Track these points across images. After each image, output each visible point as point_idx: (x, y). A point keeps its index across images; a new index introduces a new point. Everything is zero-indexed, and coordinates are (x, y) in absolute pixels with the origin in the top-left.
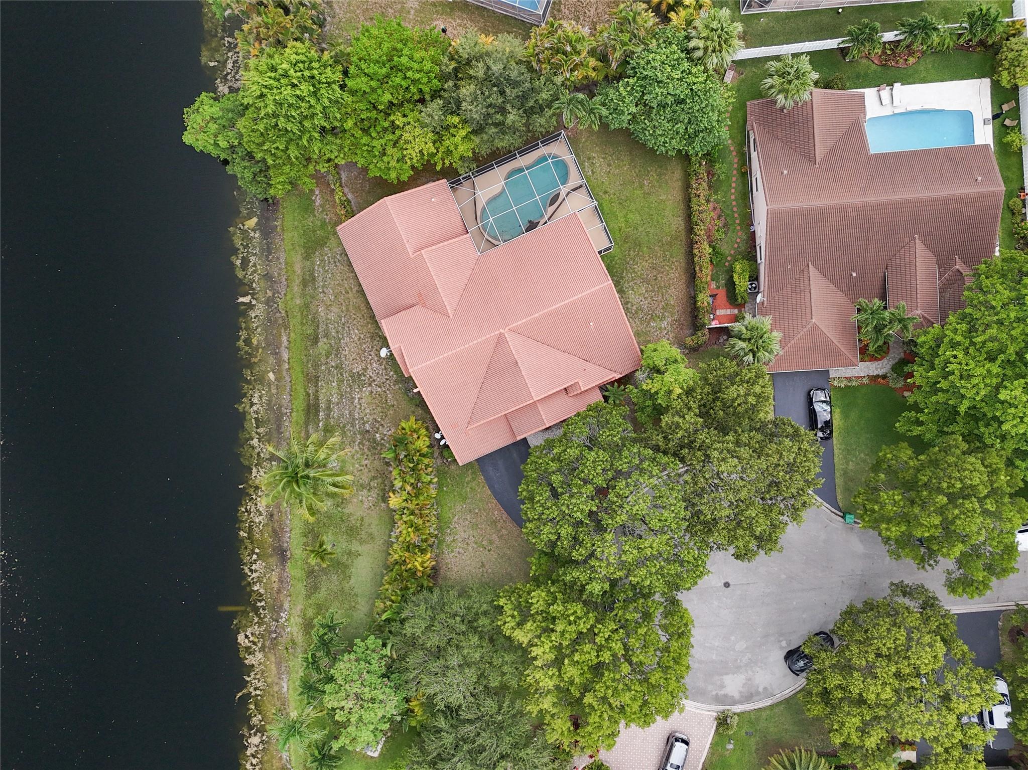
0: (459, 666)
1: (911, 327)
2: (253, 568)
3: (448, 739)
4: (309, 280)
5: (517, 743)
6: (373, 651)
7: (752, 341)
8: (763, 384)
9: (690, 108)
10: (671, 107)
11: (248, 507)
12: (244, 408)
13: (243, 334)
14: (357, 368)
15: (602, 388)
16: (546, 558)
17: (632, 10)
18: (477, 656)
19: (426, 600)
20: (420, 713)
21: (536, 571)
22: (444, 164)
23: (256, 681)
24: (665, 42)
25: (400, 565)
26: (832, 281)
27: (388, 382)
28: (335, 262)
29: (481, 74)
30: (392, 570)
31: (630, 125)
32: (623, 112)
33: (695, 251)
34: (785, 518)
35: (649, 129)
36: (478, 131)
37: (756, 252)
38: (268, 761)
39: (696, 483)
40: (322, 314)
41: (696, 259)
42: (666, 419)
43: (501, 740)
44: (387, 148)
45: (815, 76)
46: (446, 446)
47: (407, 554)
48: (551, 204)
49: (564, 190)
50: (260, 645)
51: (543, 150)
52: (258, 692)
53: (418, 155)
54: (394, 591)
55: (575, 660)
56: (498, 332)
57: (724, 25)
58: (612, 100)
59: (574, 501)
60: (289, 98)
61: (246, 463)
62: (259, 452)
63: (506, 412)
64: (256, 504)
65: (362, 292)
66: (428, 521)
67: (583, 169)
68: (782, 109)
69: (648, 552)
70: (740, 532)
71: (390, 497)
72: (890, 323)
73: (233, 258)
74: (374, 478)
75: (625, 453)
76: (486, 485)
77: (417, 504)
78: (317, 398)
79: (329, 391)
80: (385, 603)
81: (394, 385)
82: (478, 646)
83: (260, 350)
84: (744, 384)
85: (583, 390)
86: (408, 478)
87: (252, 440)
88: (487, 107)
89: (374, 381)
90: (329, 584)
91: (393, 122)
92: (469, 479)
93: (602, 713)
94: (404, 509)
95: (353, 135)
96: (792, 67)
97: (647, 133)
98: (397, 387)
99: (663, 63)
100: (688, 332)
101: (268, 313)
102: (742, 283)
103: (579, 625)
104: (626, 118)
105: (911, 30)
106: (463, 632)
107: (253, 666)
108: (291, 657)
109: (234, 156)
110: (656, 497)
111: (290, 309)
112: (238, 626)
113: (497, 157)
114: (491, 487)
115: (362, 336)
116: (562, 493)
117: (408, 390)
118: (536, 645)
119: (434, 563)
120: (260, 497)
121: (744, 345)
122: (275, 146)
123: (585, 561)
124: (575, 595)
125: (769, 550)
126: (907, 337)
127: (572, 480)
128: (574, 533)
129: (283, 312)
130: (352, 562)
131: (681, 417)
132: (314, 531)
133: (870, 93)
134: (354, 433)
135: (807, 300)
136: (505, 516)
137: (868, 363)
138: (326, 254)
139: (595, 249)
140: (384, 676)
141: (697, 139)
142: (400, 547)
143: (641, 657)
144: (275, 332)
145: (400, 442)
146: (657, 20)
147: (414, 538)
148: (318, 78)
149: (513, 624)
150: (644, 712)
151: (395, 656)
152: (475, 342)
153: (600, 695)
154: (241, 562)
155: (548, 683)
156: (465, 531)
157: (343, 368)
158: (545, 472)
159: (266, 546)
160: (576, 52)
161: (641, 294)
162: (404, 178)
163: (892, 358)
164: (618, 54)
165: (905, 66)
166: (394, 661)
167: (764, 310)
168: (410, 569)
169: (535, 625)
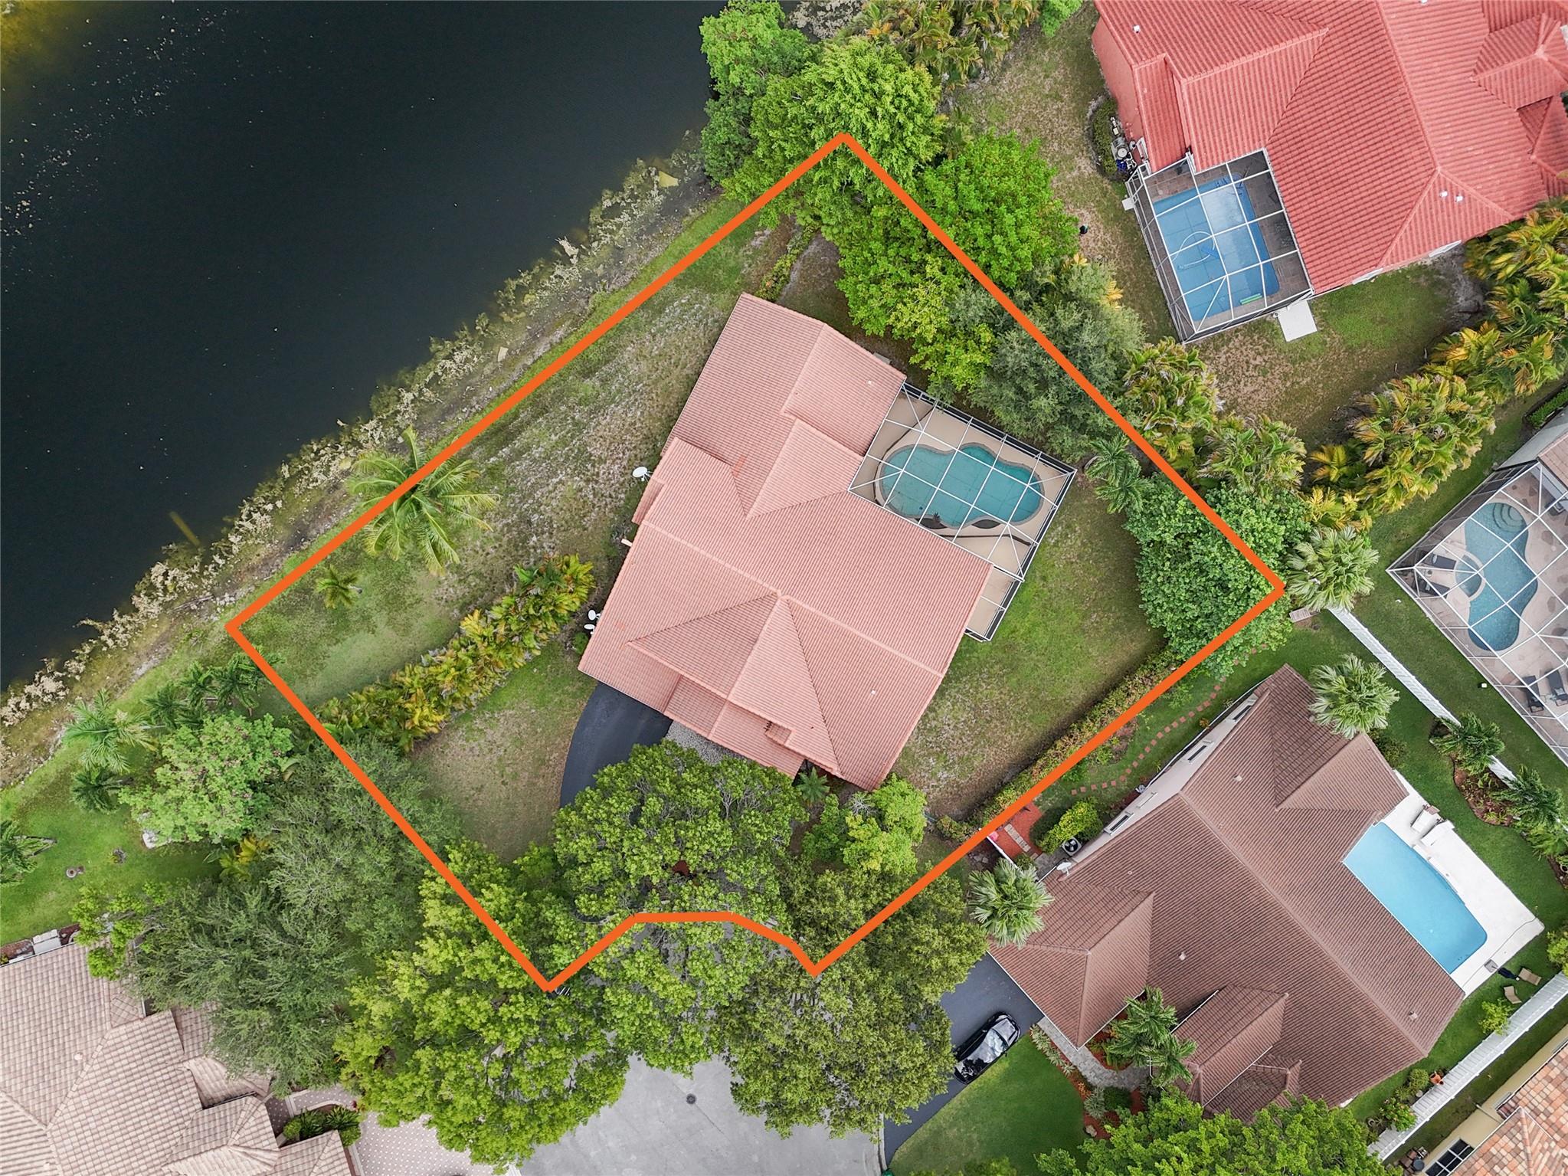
0: (337, 865)
1: (1174, 1077)
2: (255, 516)
3: (240, 924)
4: (653, 306)
5: (302, 1009)
6: (273, 748)
7: (1006, 902)
8: (964, 961)
9: (1224, 604)
10: (1208, 580)
11: (322, 452)
12: (438, 351)
13: (525, 278)
14: (596, 450)
15: (808, 766)
16: (549, 864)
17: (1285, 441)
18: (368, 878)
19: (384, 761)
20: (244, 861)
21: (524, 864)
22: (923, 362)
23: (122, 629)
24: (1277, 512)
25: (401, 694)
26: (1153, 937)
27: (608, 500)
28: (701, 321)
29: (1066, 324)
30: (388, 689)
31: (1148, 545)
32: (1155, 527)
33: (1059, 744)
34: (828, 1112)
35: (1161, 574)
36: (996, 374)
37: (1116, 815)
38: (37, 721)
39: (783, 977)
40: (626, 356)
41: (1050, 751)
42: (828, 878)
43: (289, 988)
44: (888, 281)
45: (1382, 724)
46: (588, 633)
47: (420, 691)
48: (979, 525)
49: (1007, 527)
50: (168, 598)
51: (1034, 464)
52: (110, 642)
53: (910, 324)
54: (363, 711)
55: (458, 1002)
56: (774, 590)
57: (1356, 569)
58: (1161, 502)
59: (644, 848)
60: (854, 120)
61: (374, 406)
62: (398, 412)
63: (686, 675)
64: (334, 458)
65: (691, 383)
66: (480, 684)
67: (1052, 529)
68: (1310, 714)
69: (656, 988)
70: (768, 1074)
71: (472, 614)
72: (1157, 1048)
73: (607, 193)
74: (479, 575)
75: (751, 863)
76: (579, 717)
77: (490, 656)
78: (519, 430)
79: (540, 438)
80: (340, 713)
81: (611, 510)
82: (379, 868)
83: (523, 314)
84: (947, 939)
85: (787, 745)
86: (513, 619)
87: (408, 391)
88: (1032, 364)
89: (597, 482)
90: (307, 624)
91: (925, 262)
92: (570, 689)
93: (420, 1084)
94: (472, 643)
95: (871, 226)
96: (1370, 688)
97: (1154, 576)
98: (611, 515)
99: (1253, 531)
100: (956, 810)
101: (575, 289)
102: (1066, 830)
103: (503, 973)
104: (1152, 535)
105: (1528, 791)
106: (382, 836)
107: (137, 610)
108: (185, 648)
109: (731, 101)
110: (729, 943)
111: (602, 311)
112: (170, 554)
113: (982, 418)
114: (581, 725)
115: (638, 425)
116: (642, 827)
117: (618, 531)
118: (437, 940)
119: (435, 731)
120: (347, 455)
121: (994, 895)
122: (783, 144)
123: (585, 918)
124: (534, 937)
125: (774, 1123)
126: (1158, 1083)
127: (667, 824)
128: (606, 878)
129: (591, 306)
130: (358, 630)
131: (847, 894)
132: (358, 554)
133: (1414, 799)
134: (515, 509)
135: (1107, 926)
136: (560, 769)
137: (1090, 1054)
138: (701, 303)
139: (966, 625)
140: (253, 785)
141: (1195, 639)
142: (423, 675)
143: (524, 1077)
144: (559, 314)
145: (548, 575)
146: (1298, 481)
147: (447, 684)
148: (905, 134)
149: (440, 891)
150: (461, 1131)
151: (287, 777)
152: (740, 572)
153: (439, 1064)
154: (249, 496)
155: (403, 990)
156: (503, 735)
157: (581, 433)
158: (652, 783)
159: (293, 510)
160: (1182, 414)
161: (955, 718)
162: (870, 329)
163: (1120, 1078)
164: (1219, 467)
165: (1479, 816)
166: (281, 779)
167: (1055, 883)
168: (406, 710)
169: (460, 918)
